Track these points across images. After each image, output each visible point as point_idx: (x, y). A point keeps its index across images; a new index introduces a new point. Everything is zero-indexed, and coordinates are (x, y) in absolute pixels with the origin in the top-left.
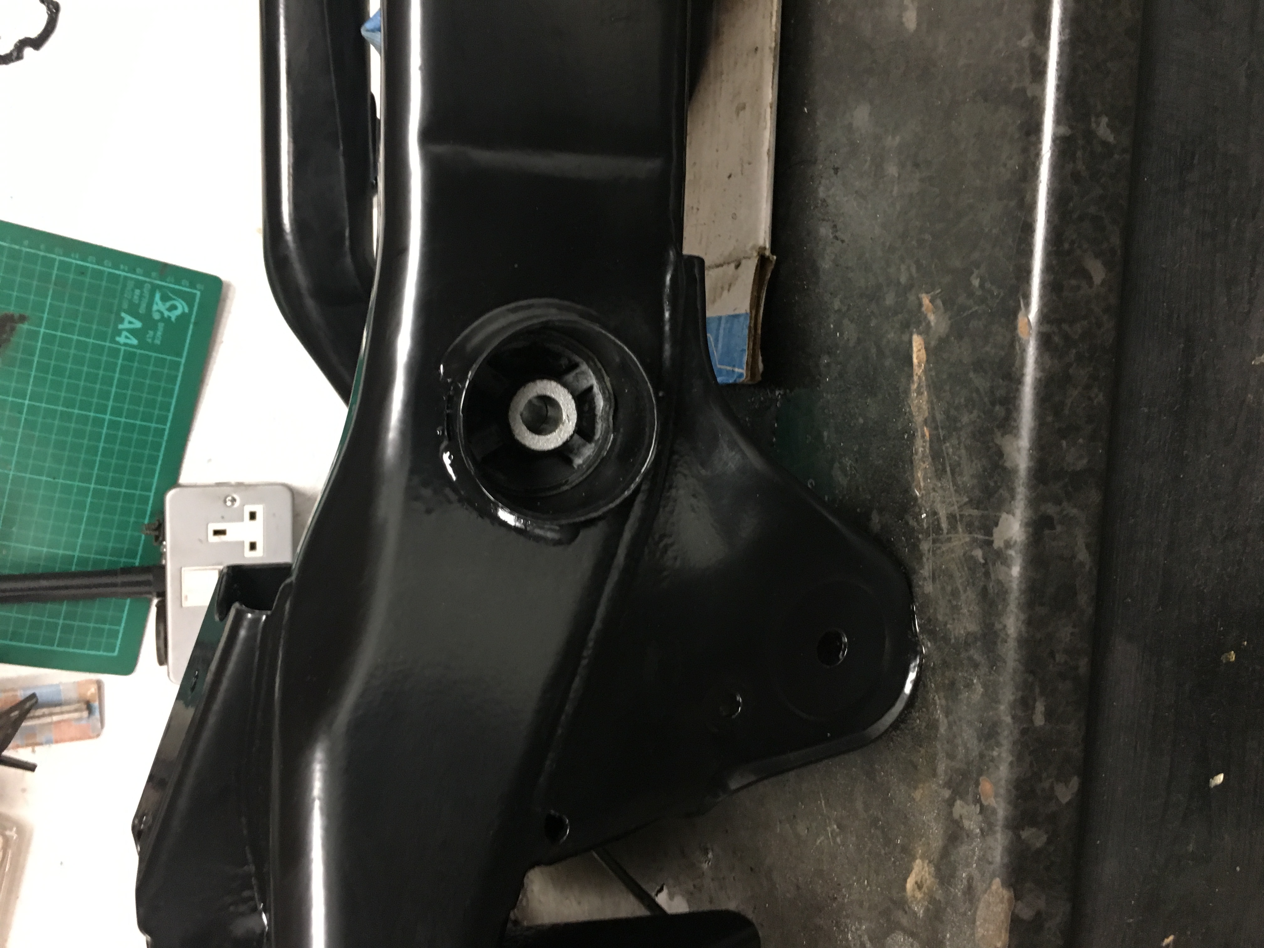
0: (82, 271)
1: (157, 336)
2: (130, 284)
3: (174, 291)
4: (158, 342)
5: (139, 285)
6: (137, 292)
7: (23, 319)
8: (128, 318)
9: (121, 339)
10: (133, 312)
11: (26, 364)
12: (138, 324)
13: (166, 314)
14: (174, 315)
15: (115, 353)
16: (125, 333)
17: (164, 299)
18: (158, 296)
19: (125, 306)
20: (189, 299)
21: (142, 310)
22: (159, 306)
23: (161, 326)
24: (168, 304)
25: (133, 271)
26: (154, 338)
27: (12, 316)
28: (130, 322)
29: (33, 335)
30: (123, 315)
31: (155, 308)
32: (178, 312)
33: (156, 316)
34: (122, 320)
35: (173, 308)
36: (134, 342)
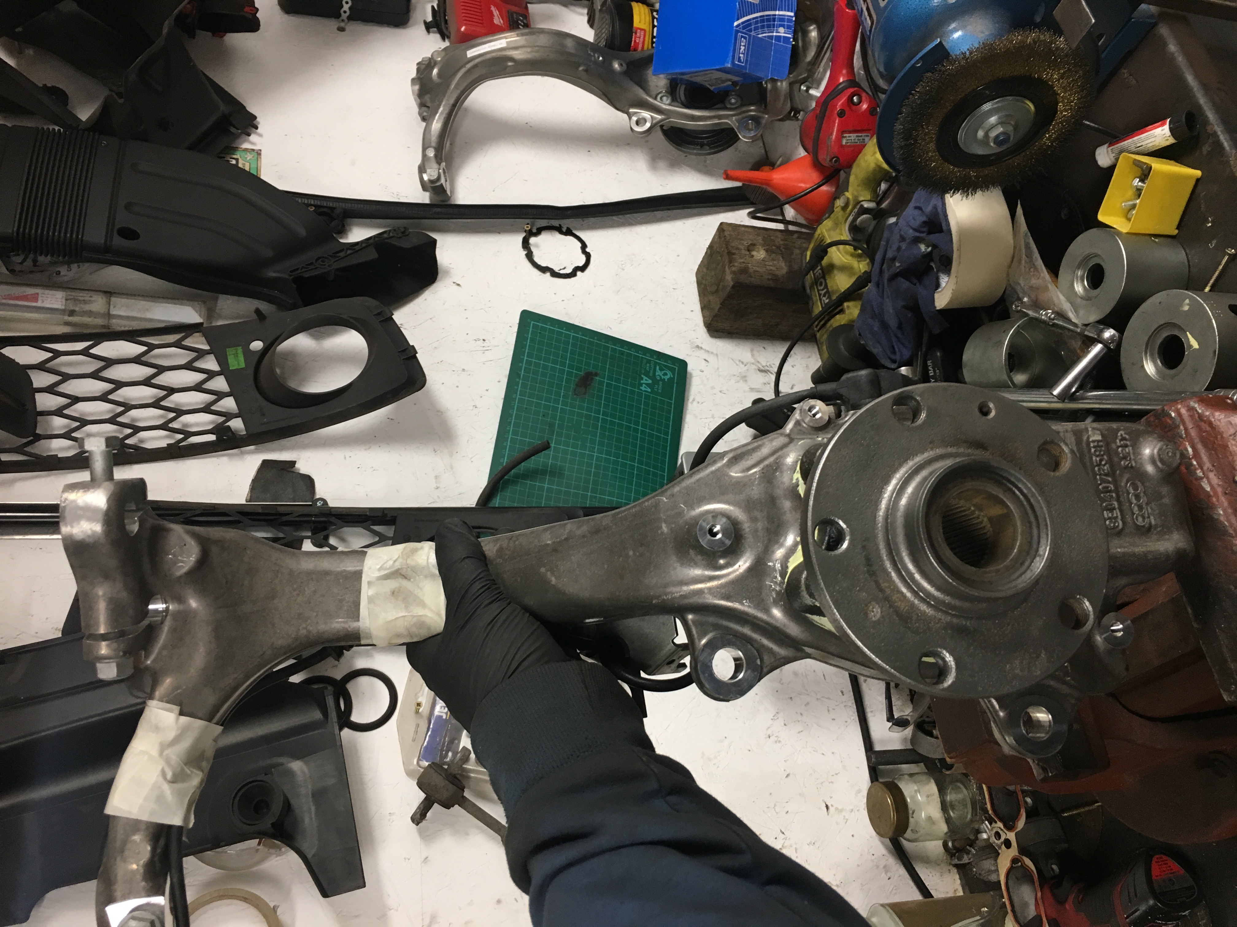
0: (622, 353)
1: (659, 388)
2: (645, 361)
3: (666, 366)
4: (660, 391)
5: (649, 362)
6: (648, 365)
7: (596, 374)
8: (645, 378)
9: (643, 388)
10: (647, 374)
11: (600, 397)
12: (650, 381)
13: (663, 377)
14: (666, 378)
15: (640, 395)
16: (644, 385)
17: (661, 370)
18: (658, 368)
19: (643, 372)
20: (672, 370)
21: (651, 374)
22: (659, 373)
23: (661, 383)
24: (663, 372)
25: (645, 355)
26: (658, 389)
27: (592, 373)
28: (646, 380)
29: (601, 383)
30: (643, 376)
31: (657, 374)
32: (668, 377)
33: (658, 378)
34: (642, 379)
35: (665, 374)
36: (649, 390)
